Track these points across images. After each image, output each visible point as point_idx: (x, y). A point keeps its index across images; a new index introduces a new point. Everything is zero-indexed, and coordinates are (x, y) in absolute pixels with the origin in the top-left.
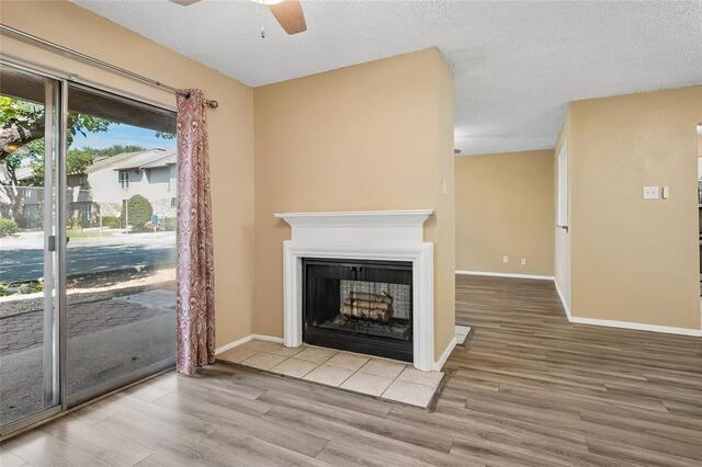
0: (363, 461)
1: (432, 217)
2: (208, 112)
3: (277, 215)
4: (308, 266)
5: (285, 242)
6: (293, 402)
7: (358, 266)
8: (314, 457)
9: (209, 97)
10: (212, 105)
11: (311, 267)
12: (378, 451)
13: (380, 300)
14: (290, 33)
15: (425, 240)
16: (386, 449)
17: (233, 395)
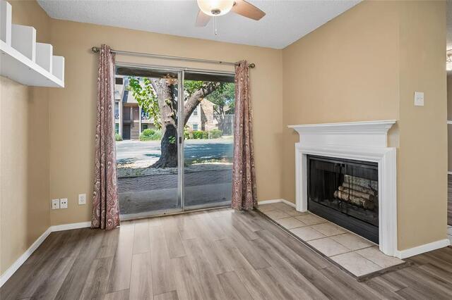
0: (279, 285)
1: (395, 126)
2: (252, 70)
3: (290, 126)
4: (310, 160)
5: (296, 144)
6: (271, 240)
7: (341, 163)
8: (256, 270)
9: (250, 62)
10: (252, 66)
11: (312, 161)
12: (294, 284)
13: (365, 191)
14: (258, 20)
15: (389, 146)
16: (299, 286)
17: (246, 227)
